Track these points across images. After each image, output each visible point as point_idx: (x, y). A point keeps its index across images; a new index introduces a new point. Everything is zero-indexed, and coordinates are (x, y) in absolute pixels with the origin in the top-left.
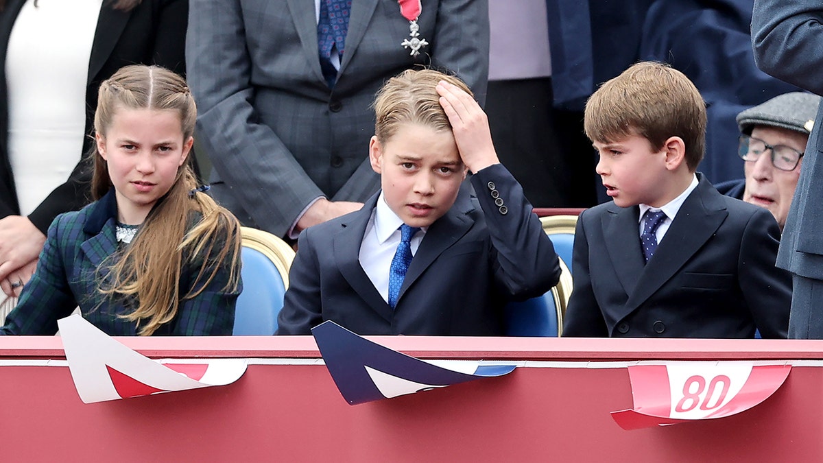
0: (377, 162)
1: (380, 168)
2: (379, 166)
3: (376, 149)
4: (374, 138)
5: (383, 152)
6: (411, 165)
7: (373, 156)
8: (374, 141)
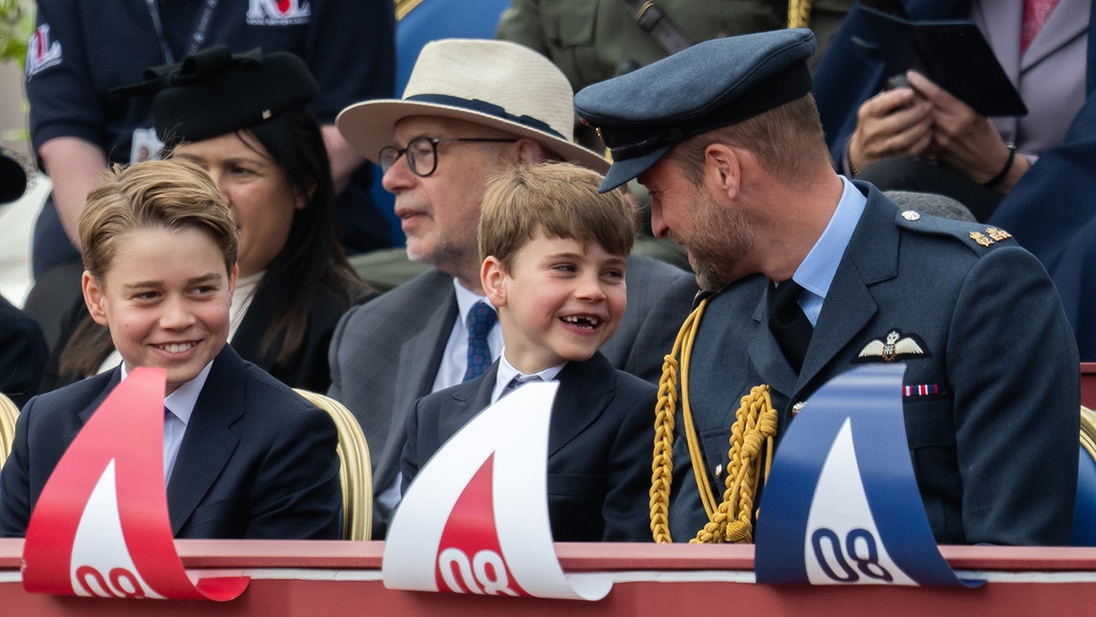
0: (100, 308)
1: (104, 316)
2: (102, 313)
3: (93, 291)
4: (86, 273)
5: (104, 290)
6: (152, 293)
7: (91, 302)
8: (87, 279)
